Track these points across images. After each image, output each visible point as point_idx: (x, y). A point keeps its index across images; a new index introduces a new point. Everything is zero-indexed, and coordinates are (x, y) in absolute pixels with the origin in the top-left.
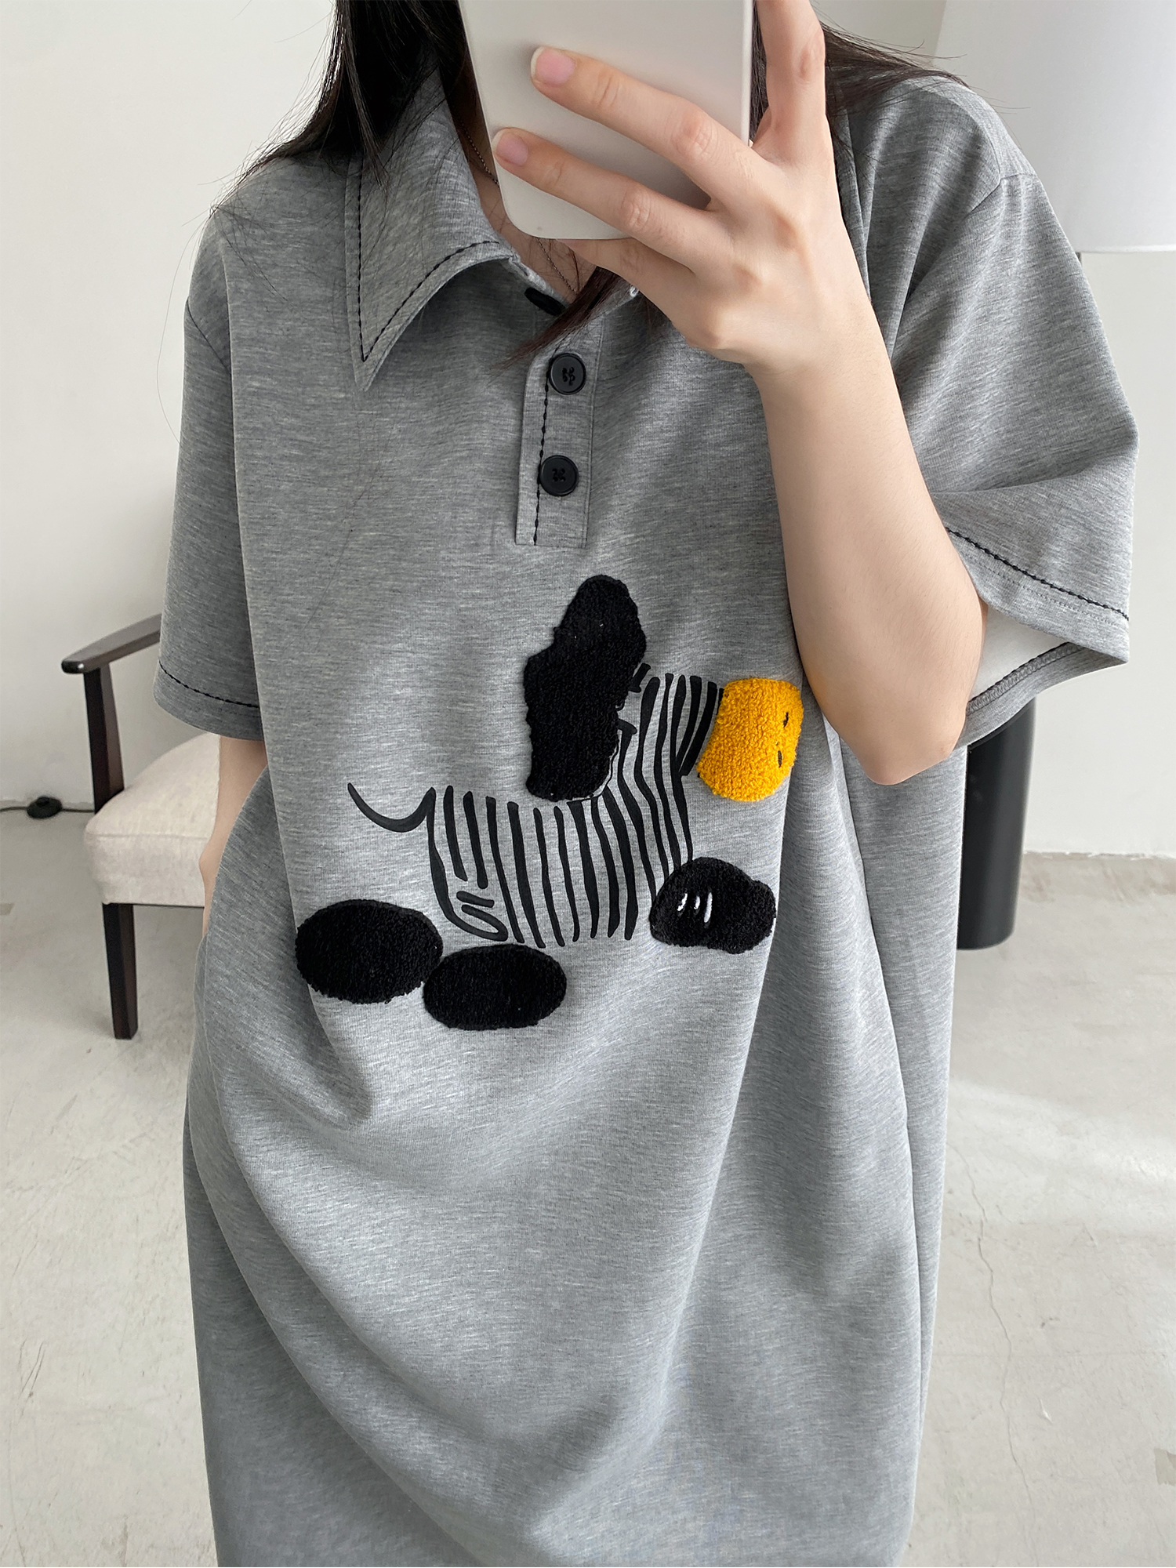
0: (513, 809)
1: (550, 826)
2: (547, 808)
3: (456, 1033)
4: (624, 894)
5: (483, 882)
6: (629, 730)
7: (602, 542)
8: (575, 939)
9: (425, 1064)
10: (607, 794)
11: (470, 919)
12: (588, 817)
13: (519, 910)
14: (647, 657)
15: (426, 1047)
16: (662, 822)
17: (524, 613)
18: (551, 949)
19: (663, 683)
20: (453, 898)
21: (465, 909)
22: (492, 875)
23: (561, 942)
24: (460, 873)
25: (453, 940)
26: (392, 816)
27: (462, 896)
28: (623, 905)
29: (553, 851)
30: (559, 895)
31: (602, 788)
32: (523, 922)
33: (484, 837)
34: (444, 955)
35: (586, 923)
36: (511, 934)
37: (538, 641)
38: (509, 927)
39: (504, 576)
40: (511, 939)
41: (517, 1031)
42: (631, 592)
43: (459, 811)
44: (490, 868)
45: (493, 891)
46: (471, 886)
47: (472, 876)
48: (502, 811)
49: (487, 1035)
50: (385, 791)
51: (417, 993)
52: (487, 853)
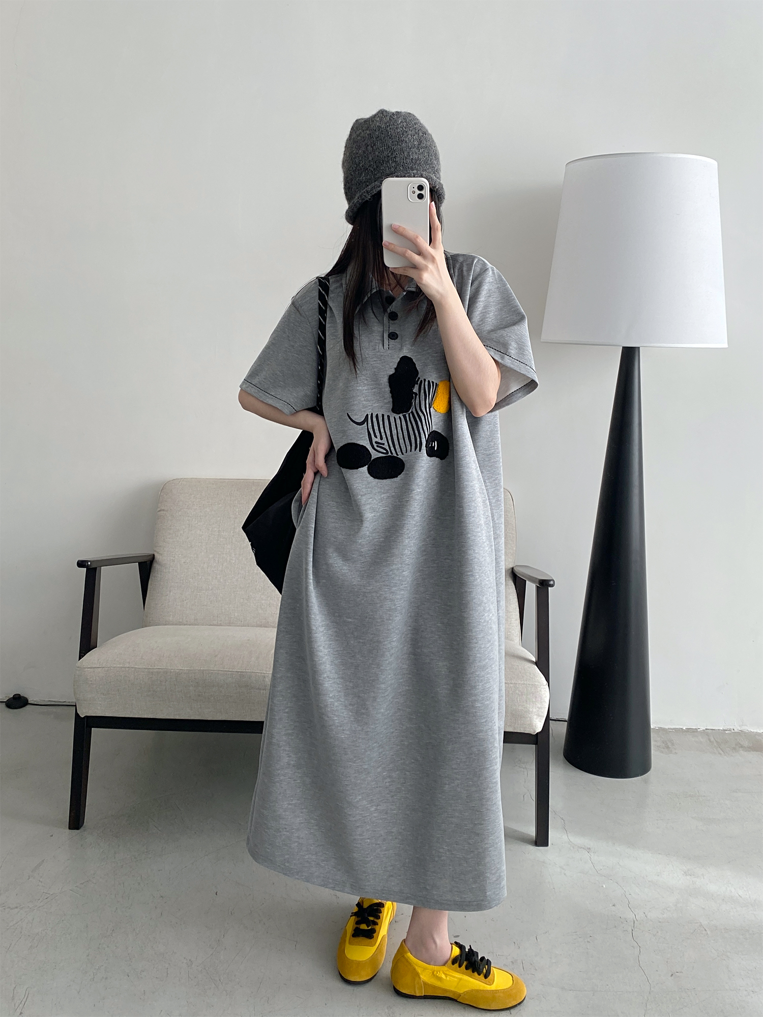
0: (388, 417)
1: (398, 421)
2: (397, 416)
3: (377, 480)
4: (418, 440)
5: (381, 438)
6: (416, 394)
7: (405, 348)
8: (406, 452)
9: (369, 488)
10: (412, 412)
11: (378, 449)
12: (408, 419)
13: (391, 445)
14: (419, 376)
15: (369, 483)
16: (427, 420)
17: (387, 364)
18: (400, 456)
19: (423, 381)
20: (374, 443)
21: (377, 446)
22: (384, 436)
23: (403, 454)
24: (376, 437)
25: (375, 455)
26: (358, 421)
27: (376, 442)
28: (418, 442)
29: (399, 428)
30: (402, 441)
31: (411, 410)
32: (392, 448)
33: (381, 426)
34: (372, 459)
35: (409, 448)
36: (389, 452)
37: (392, 371)
38: (389, 450)
39: (382, 356)
40: (390, 454)
41: (392, 479)
42: (414, 360)
43: (374, 419)
44: (383, 434)
45: (384, 441)
46: (378, 440)
47: (379, 437)
48: (386, 417)
49: (385, 481)
50: (356, 415)
51: (365, 469)
52: (382, 430)
